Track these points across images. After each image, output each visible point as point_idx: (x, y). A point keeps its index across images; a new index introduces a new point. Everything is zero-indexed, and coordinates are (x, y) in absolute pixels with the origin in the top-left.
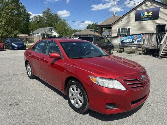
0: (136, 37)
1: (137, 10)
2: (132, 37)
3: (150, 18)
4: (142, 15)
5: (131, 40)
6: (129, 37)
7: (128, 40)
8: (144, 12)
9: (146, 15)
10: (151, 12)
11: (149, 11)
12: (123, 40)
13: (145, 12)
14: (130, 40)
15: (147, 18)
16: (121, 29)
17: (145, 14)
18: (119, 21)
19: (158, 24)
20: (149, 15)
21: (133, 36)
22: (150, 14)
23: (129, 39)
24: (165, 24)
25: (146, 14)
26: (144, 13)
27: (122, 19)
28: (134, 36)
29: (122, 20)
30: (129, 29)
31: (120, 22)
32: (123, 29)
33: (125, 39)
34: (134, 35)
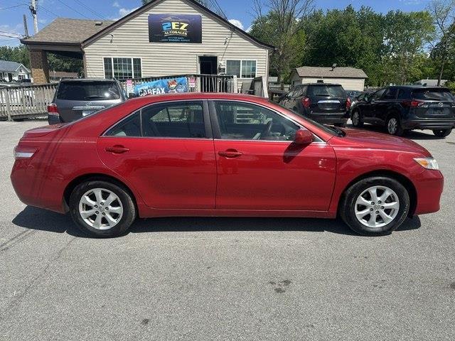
0: (173, 83)
1: (151, 13)
2: (163, 83)
3: (185, 38)
4: (165, 28)
5: (163, 90)
6: (154, 82)
7: (154, 92)
8: (168, 21)
9: (175, 30)
10: (185, 25)
11: (180, 20)
12: (143, 90)
13: (171, 22)
14: (161, 91)
15: (178, 36)
16: (115, 60)
17: (171, 27)
18: (103, 36)
19: (202, 55)
20: (182, 31)
21: (165, 81)
22: (182, 28)
23: (158, 89)
24: (215, 55)
25: (174, 27)
26: (169, 24)
27: (112, 30)
28: (170, 81)
29: (112, 33)
30: (137, 61)
31: (108, 37)
32: (120, 60)
33: (146, 87)
34: (168, 77)
